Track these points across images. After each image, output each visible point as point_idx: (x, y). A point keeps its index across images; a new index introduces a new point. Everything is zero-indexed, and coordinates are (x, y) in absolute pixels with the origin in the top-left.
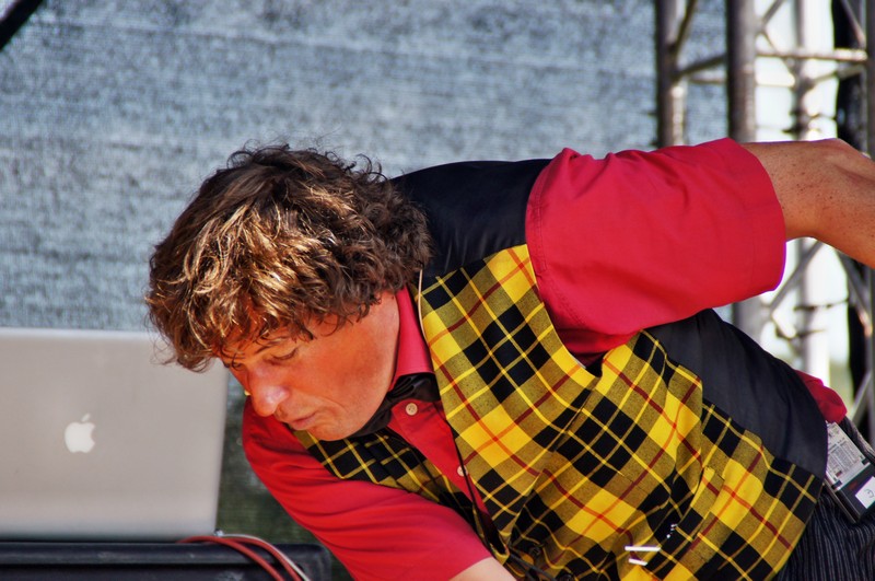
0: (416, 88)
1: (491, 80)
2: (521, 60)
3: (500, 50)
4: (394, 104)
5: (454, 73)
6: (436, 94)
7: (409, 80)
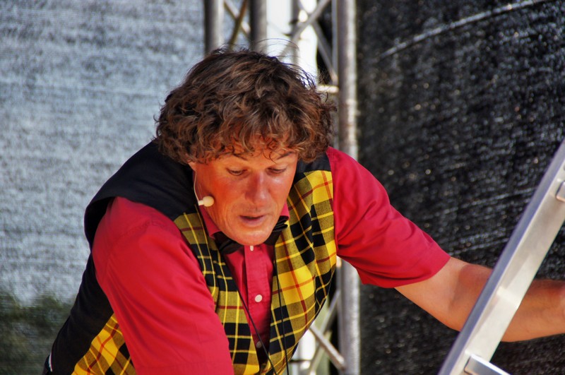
0: (48, 107)
1: (98, 102)
2: (117, 90)
3: (104, 84)
4: (33, 118)
5: (73, 98)
6: (61, 111)
7: (43, 102)
